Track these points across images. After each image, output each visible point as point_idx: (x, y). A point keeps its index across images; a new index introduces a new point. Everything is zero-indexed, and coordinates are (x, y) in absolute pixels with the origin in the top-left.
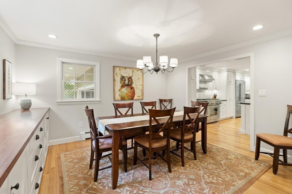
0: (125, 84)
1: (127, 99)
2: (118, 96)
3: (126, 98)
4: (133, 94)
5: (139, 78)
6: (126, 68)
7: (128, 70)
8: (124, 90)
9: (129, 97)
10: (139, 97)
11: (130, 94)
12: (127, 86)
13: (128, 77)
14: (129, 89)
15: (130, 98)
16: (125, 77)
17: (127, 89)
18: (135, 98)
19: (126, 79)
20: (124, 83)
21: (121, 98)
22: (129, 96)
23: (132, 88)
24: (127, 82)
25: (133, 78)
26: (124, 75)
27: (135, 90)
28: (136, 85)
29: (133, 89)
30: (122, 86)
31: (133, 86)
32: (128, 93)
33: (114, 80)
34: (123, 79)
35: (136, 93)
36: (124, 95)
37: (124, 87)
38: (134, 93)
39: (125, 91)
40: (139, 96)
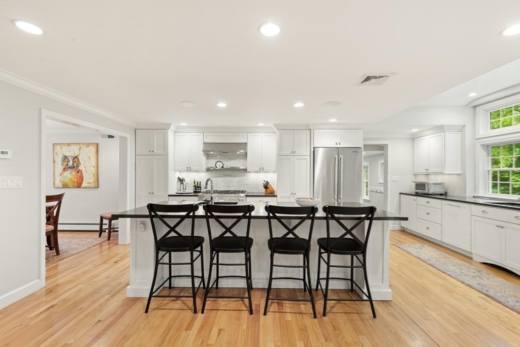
0: (69, 166)
1: (71, 187)
2: (59, 181)
3: (70, 185)
4: (81, 180)
5: (89, 157)
6: (69, 145)
7: (72, 146)
8: (67, 174)
9: (74, 184)
10: (89, 185)
11: (76, 180)
12: (71, 168)
13: (72, 156)
14: (74, 173)
15: (76, 184)
16: (69, 156)
17: (71, 173)
18: (84, 185)
19: (70, 159)
20: (67, 165)
21: (63, 185)
22: (75, 182)
23: (78, 172)
24: (71, 163)
25: (80, 158)
26: (67, 154)
27: (84, 174)
28: (84, 167)
29: (80, 172)
30: (64, 169)
31: (80, 168)
32: (73, 179)
33: (54, 162)
34: (66, 160)
35: (84, 178)
36: (67, 181)
37: (67, 171)
38: (81, 178)
39: (69, 175)
40: (89, 183)
